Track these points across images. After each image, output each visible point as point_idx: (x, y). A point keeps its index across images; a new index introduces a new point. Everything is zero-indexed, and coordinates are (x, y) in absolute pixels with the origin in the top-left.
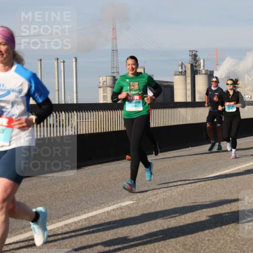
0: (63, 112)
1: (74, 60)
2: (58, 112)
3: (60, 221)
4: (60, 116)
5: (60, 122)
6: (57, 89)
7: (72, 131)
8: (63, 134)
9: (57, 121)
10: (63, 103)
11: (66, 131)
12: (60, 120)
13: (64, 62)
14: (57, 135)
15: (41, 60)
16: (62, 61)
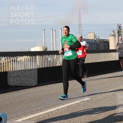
0: (55, 55)
1: (60, 29)
2: (53, 55)
3: (55, 108)
4: (53, 57)
5: (54, 60)
6: (52, 44)
7: (59, 64)
8: (55, 66)
9: (52, 59)
10: (55, 50)
11: (57, 64)
12: (54, 58)
13: (55, 31)
14: (52, 66)
15: (44, 30)
16: (55, 30)
